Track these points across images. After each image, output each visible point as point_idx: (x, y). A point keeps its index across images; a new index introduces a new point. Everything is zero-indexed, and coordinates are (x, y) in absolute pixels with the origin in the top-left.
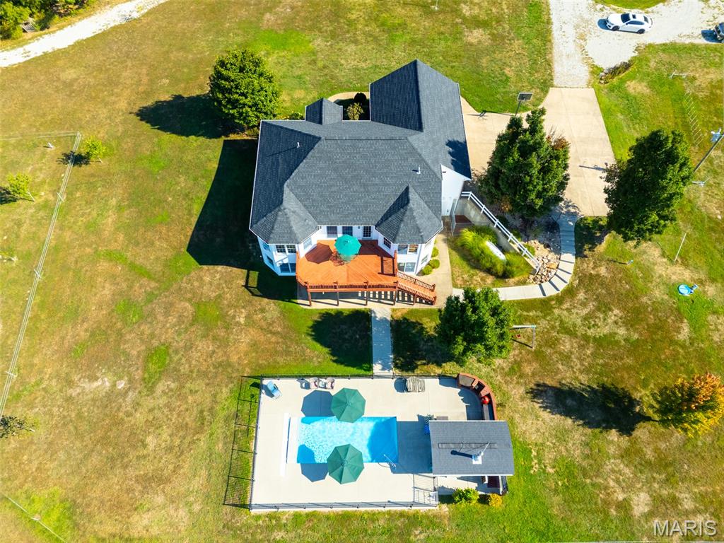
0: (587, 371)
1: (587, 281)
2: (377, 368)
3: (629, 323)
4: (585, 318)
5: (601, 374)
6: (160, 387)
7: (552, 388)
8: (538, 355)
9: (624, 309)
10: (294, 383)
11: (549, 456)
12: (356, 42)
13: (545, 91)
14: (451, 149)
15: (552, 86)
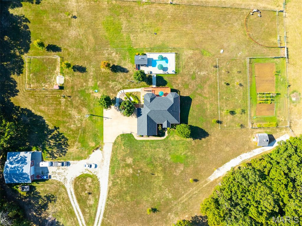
0: (118, 75)
1: (115, 92)
2: (155, 76)
3: (109, 84)
4: (116, 85)
5: (116, 75)
6: (192, 73)
7: (125, 72)
8: (126, 78)
9: (109, 87)
10: (170, 73)
11: (128, 61)
12: (160, 158)
13: (115, 141)
14: (141, 113)
15: (113, 143)
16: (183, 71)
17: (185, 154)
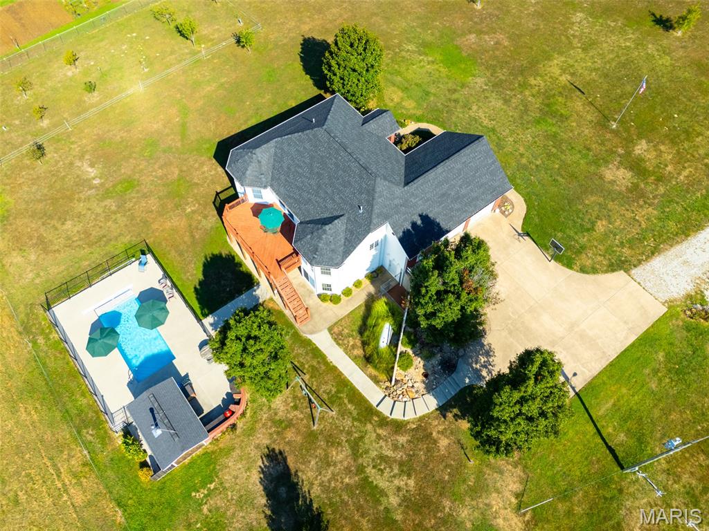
0: (325, 488)
1: (421, 434)
2: (209, 320)
3: (408, 503)
4: (383, 458)
5: (331, 505)
7: (287, 468)
8: (311, 437)
9: (420, 489)
10: (159, 274)
11: (217, 501)
12: (507, 101)
13: (612, 268)
14: (419, 222)
15: (627, 271)
16: (121, 234)
17: (421, 55)
